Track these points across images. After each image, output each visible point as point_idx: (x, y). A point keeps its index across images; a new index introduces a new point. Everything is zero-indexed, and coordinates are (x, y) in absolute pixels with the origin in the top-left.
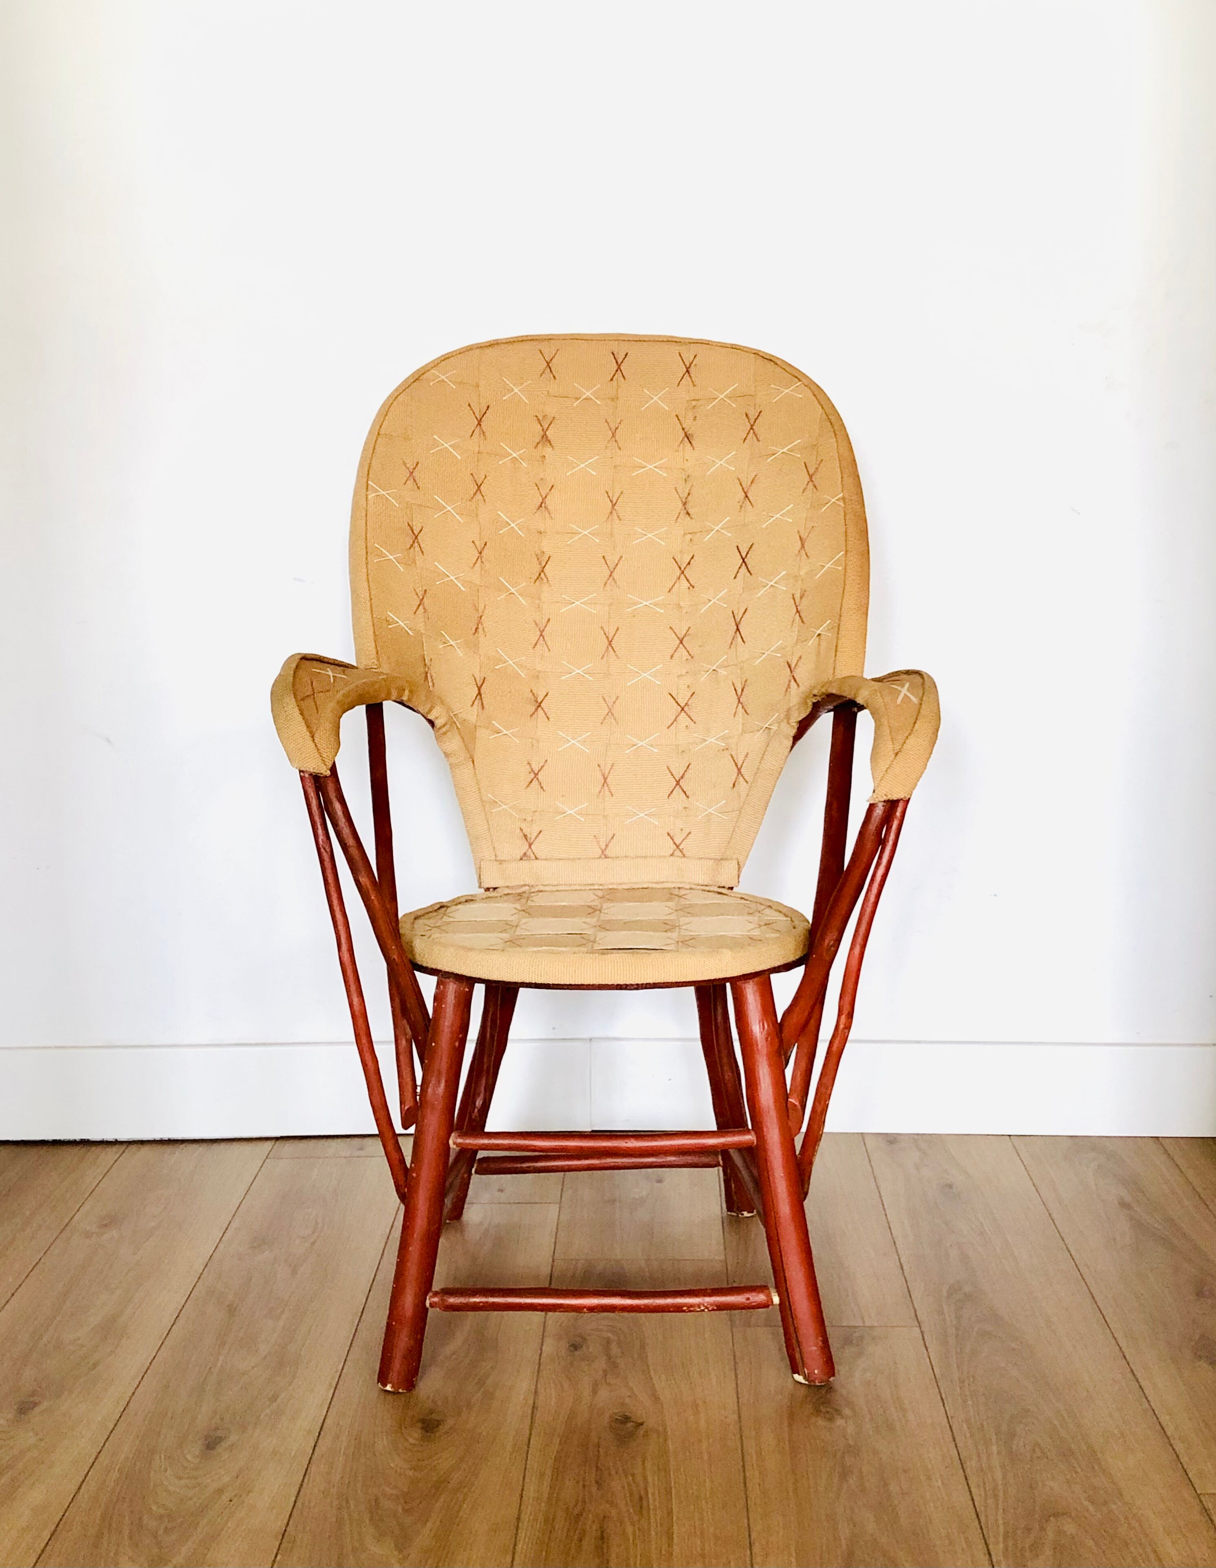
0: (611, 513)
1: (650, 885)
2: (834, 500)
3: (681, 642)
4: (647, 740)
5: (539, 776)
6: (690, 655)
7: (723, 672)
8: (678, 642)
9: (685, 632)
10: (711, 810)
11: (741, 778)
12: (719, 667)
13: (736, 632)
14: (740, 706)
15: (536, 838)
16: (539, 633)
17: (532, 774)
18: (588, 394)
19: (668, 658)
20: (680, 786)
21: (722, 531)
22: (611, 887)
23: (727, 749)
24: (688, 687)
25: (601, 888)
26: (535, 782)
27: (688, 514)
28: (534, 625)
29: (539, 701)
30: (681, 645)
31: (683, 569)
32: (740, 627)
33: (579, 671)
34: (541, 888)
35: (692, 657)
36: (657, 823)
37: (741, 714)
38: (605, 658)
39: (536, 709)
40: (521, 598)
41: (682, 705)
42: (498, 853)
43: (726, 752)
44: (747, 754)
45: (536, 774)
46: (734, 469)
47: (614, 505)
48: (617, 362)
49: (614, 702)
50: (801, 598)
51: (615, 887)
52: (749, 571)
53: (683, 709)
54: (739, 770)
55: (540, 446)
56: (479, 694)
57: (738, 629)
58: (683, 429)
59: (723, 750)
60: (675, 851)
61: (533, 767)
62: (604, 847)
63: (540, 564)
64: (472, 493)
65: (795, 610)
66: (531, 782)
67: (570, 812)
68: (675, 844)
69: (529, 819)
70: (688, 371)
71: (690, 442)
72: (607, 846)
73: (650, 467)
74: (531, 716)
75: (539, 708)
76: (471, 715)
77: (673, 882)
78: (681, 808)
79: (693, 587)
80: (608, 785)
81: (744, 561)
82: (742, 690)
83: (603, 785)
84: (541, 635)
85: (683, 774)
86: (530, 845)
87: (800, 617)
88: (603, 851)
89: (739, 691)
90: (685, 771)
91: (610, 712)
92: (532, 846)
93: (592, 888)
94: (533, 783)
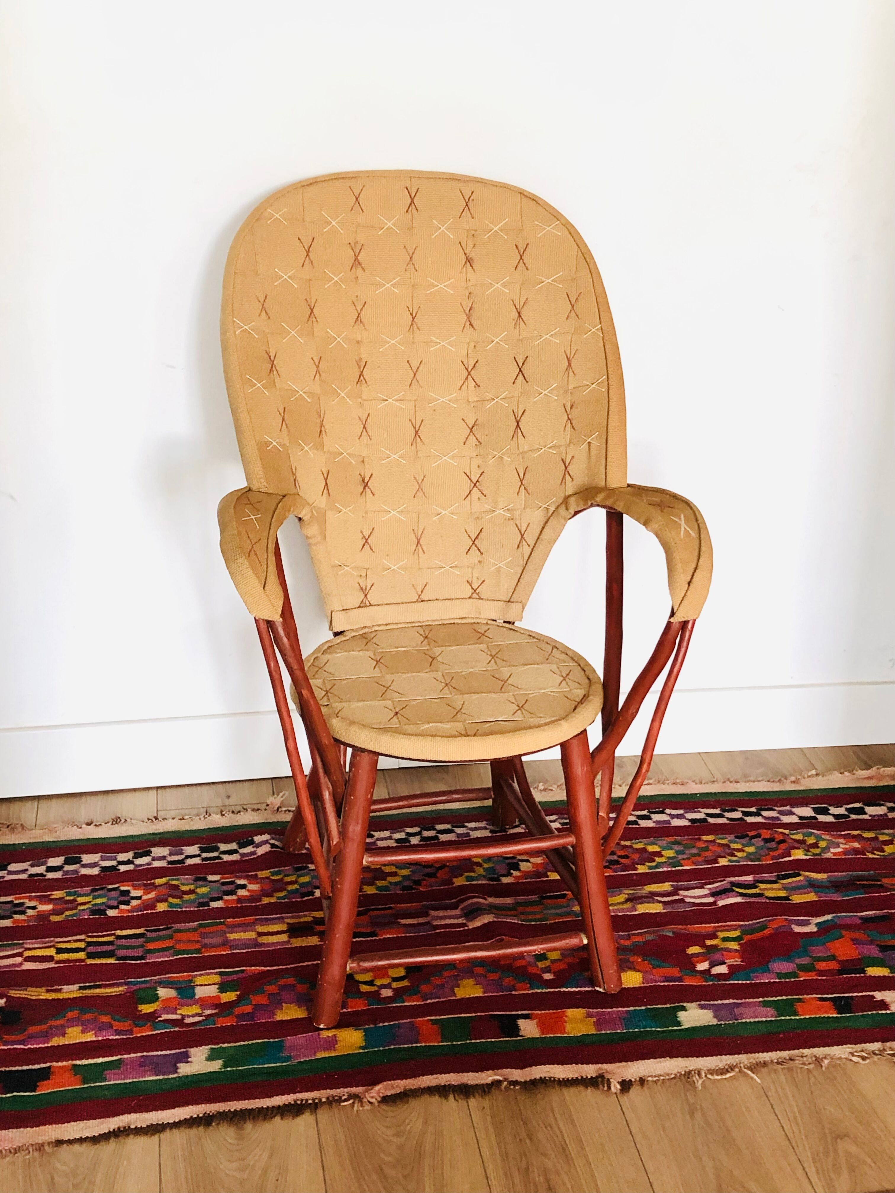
0: (412, 324)
1: (456, 621)
2: (594, 330)
3: (471, 431)
4: (449, 509)
5: (369, 541)
6: (479, 442)
7: (507, 459)
8: (469, 430)
9: (474, 422)
10: (500, 565)
11: (524, 542)
12: (504, 454)
13: (516, 428)
14: (522, 487)
15: (370, 589)
16: (362, 426)
17: (364, 539)
18: (389, 224)
19: (462, 444)
20: (476, 546)
21: (501, 343)
22: (427, 623)
23: (513, 519)
24: (479, 467)
25: (420, 624)
26: (366, 546)
27: (471, 325)
28: (358, 420)
29: (366, 481)
30: (471, 434)
31: (469, 370)
32: (520, 423)
33: (395, 456)
34: (376, 628)
35: (481, 444)
36: (459, 573)
37: (523, 493)
38: (414, 445)
39: (364, 488)
40: (348, 400)
41: (474, 482)
42: (344, 604)
43: (512, 522)
44: (529, 524)
45: (367, 540)
46: (508, 291)
47: (413, 318)
48: (410, 196)
49: (423, 480)
50: (571, 408)
51: (430, 623)
52: (525, 379)
53: (475, 485)
54: (522, 536)
55: (354, 268)
56: (327, 484)
57: (519, 426)
58: (465, 254)
59: (509, 519)
60: (472, 594)
61: (364, 534)
62: (419, 593)
63: (360, 367)
64: (308, 316)
65: (566, 417)
67: (393, 568)
68: (473, 589)
69: (364, 575)
70: (467, 205)
71: (471, 266)
72: (422, 591)
73: (440, 286)
74: (361, 494)
75: (367, 487)
76: (322, 502)
77: (473, 618)
78: (476, 562)
79: (479, 386)
80: (421, 545)
81: (520, 370)
82: (524, 475)
83: (417, 546)
84: (364, 427)
85: (478, 535)
86: (366, 595)
87: (571, 423)
88: (419, 596)
89: (522, 475)
90: (479, 533)
91: (420, 489)
92: (368, 596)
93: (413, 625)
94: (365, 546)
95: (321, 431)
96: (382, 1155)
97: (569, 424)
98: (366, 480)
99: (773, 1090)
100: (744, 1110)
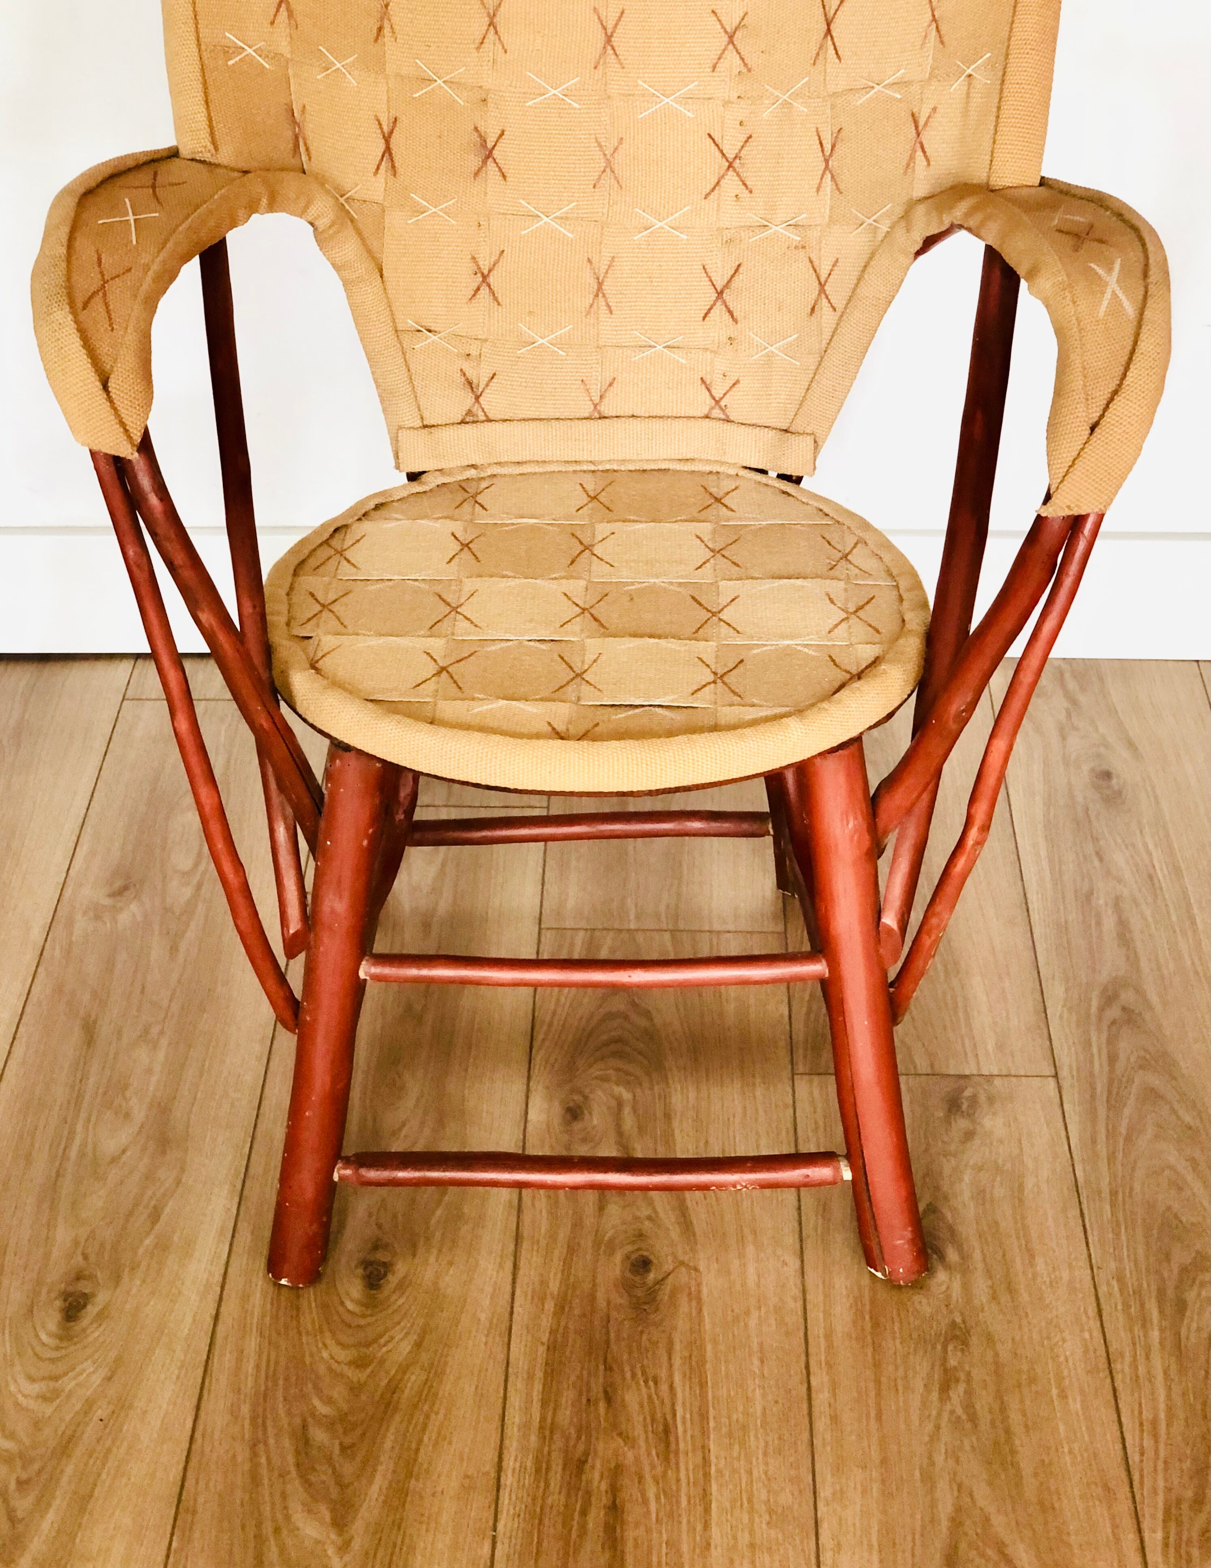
1: (671, 466)
3: (732, 40)
4: (671, 218)
5: (491, 280)
6: (746, 65)
7: (799, 107)
8: (727, 38)
9: (738, 20)
10: (773, 349)
11: (825, 300)
12: (796, 96)
13: (825, 36)
14: (828, 176)
15: (487, 385)
16: (487, 20)
17: (479, 275)
19: (711, 67)
20: (724, 303)
22: (608, 467)
23: (804, 247)
24: (741, 123)
25: (593, 468)
26: (484, 290)
30: (731, 47)
32: (832, 27)
33: (556, 92)
34: (496, 470)
35: (749, 70)
36: (684, 362)
37: (828, 190)
38: (600, 67)
39: (485, 162)
41: (731, 156)
42: (426, 414)
43: (802, 253)
44: (837, 261)
45: (485, 277)
49: (616, 149)
53: (730, 166)
54: (822, 285)
57: (829, 31)
59: (796, 247)
60: (711, 408)
61: (481, 263)
62: (596, 399)
65: (930, 14)
66: (478, 289)
67: (541, 341)
68: (714, 398)
69: (474, 353)
72: (602, 397)
74: (474, 177)
75: (490, 160)
76: (374, 189)
77: (708, 461)
78: (724, 339)
80: (604, 296)
82: (833, 146)
83: (597, 295)
84: (491, 24)
85: (730, 281)
86: (477, 398)
87: (938, 29)
88: (595, 406)
89: (828, 147)
90: (733, 276)
91: (609, 166)
92: (481, 399)
93: (578, 468)
94: (481, 291)
95: (380, 29)
96: (316, 1402)
97: (934, 32)
98: (490, 145)
99: (1128, 1359)
100: (1054, 1392)
